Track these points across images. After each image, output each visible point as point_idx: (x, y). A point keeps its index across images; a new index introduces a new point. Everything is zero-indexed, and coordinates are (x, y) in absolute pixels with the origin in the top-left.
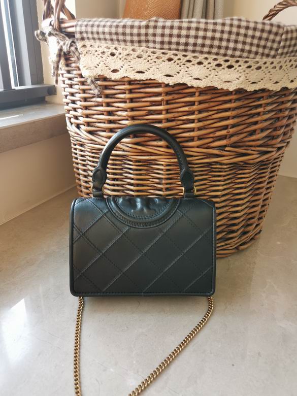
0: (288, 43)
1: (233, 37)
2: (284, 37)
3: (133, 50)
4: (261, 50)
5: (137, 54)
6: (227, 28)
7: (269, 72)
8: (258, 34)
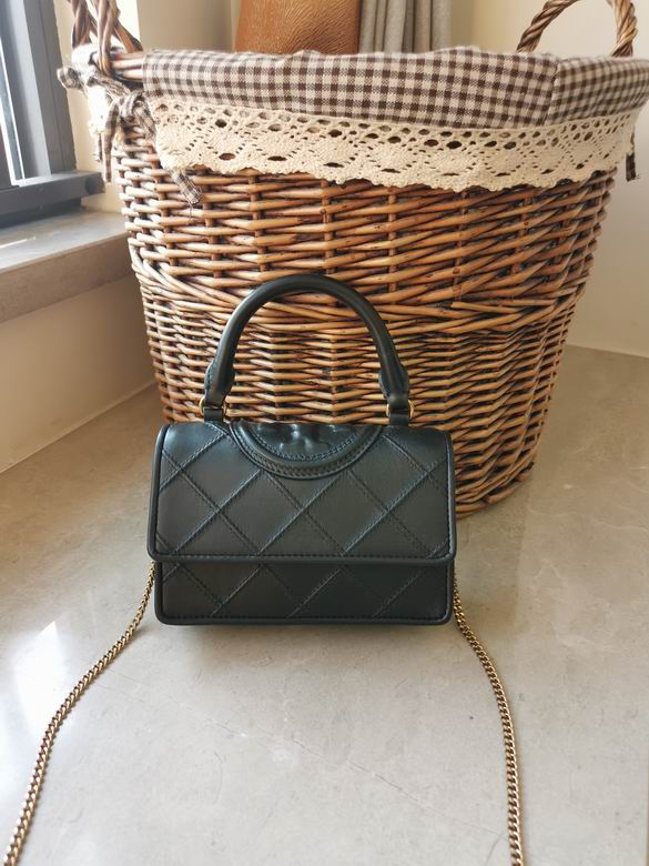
0: (566, 94)
1: (457, 88)
2: (557, 83)
3: (262, 116)
4: (512, 111)
5: (269, 122)
6: (444, 71)
7: (532, 152)
8: (505, 80)
